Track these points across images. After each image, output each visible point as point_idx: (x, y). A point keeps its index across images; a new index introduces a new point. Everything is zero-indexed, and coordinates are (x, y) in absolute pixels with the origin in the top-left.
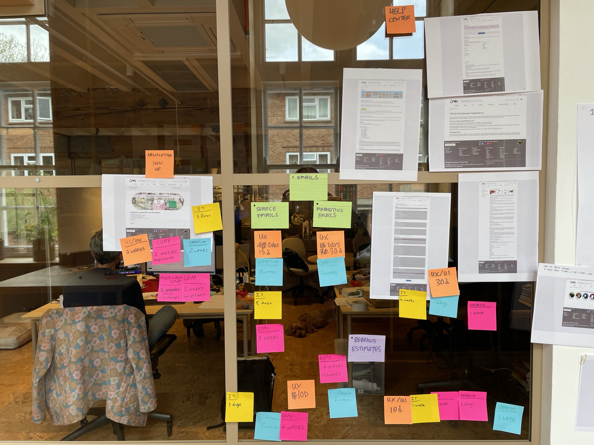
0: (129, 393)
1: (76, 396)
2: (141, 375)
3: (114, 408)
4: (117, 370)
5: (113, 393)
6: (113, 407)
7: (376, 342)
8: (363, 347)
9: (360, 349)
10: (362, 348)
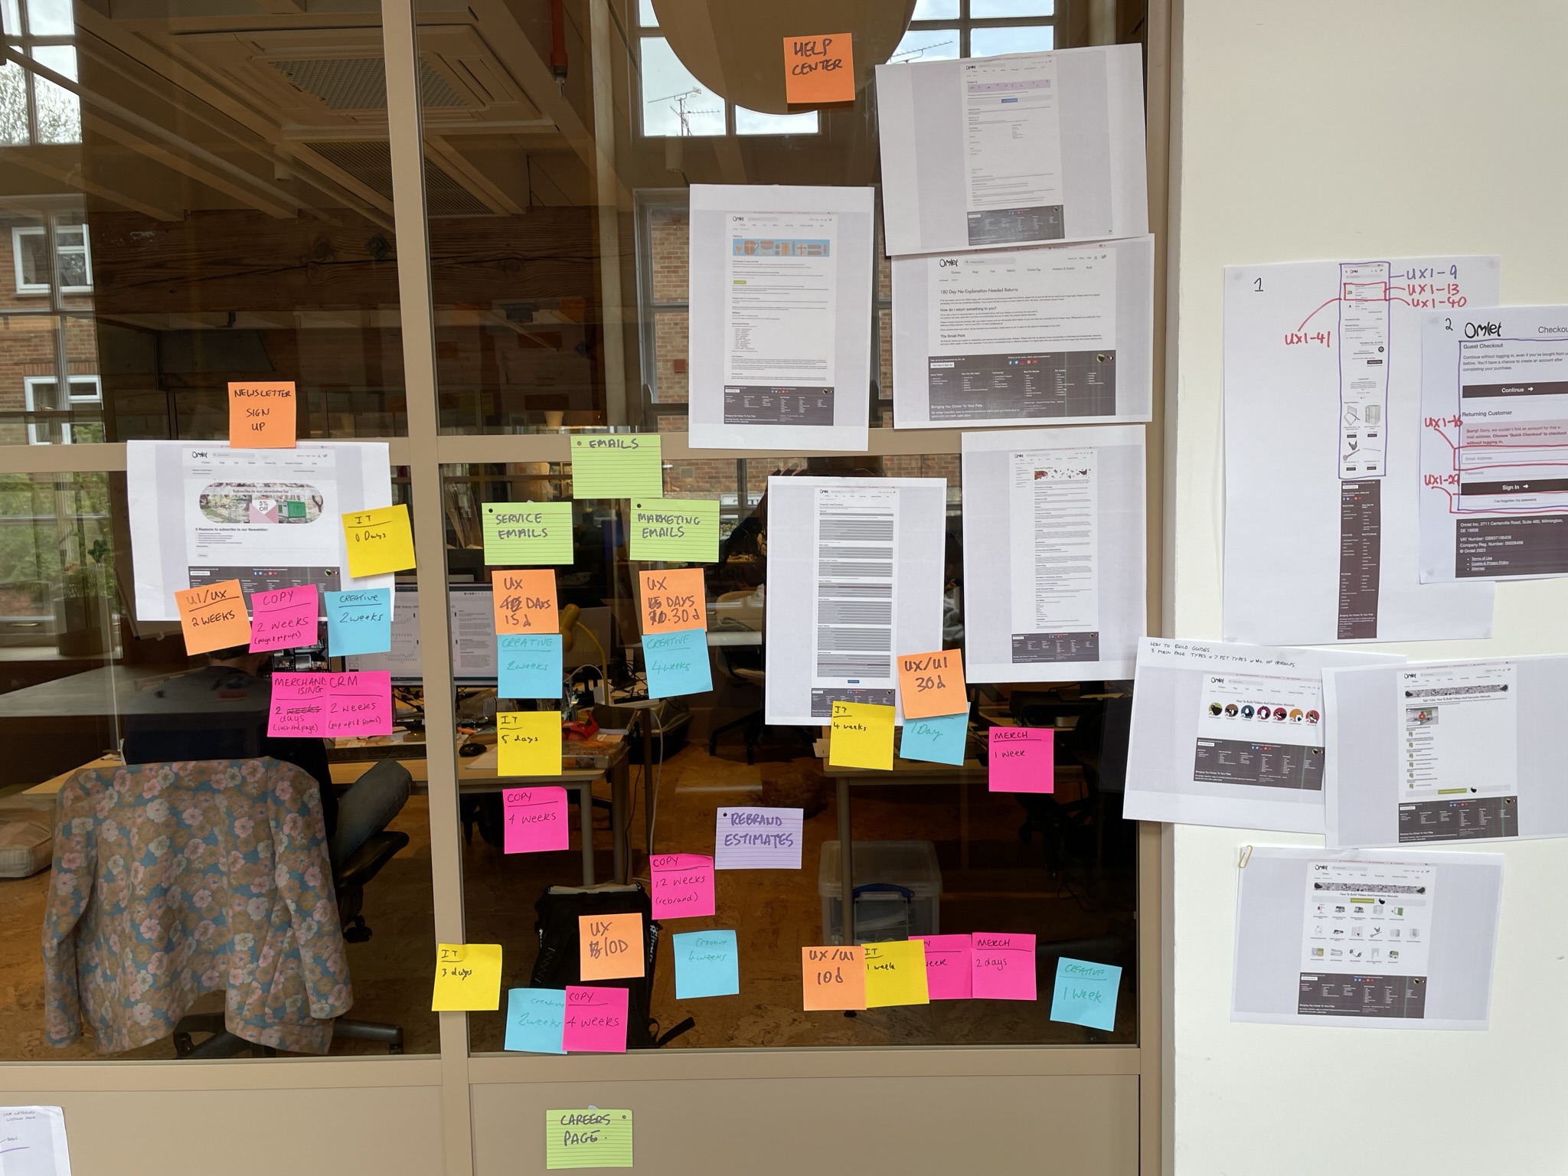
0: (281, 973)
1: (150, 979)
2: (309, 928)
3: (246, 1008)
4: (250, 916)
5: (240, 971)
6: (241, 1006)
7: (781, 823)
8: (750, 836)
9: (745, 840)
10: (748, 837)
